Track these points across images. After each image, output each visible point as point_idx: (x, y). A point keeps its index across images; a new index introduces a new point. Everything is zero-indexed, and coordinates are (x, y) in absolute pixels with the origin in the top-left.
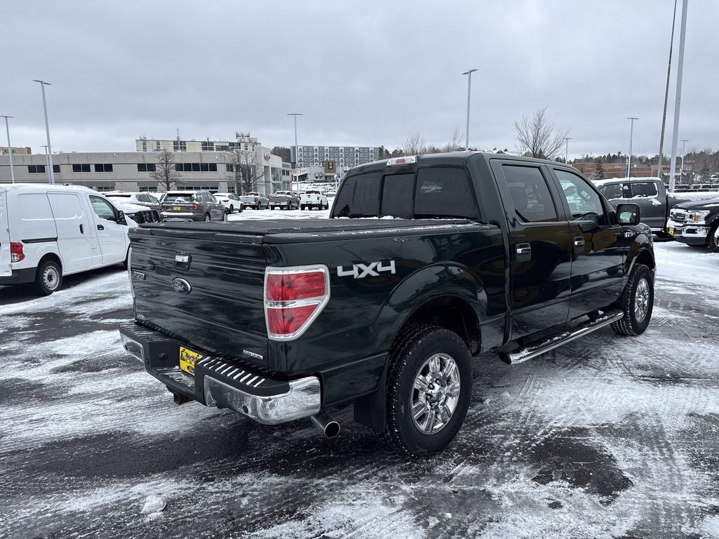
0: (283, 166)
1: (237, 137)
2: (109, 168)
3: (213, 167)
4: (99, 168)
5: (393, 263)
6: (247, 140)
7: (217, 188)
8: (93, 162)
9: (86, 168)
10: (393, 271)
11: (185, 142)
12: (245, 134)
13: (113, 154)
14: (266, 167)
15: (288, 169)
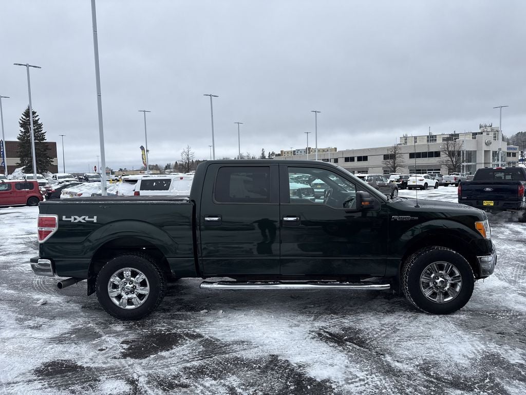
0: (508, 149)
1: (480, 127)
2: (365, 158)
3: (437, 154)
4: (360, 159)
5: (95, 217)
6: (489, 129)
7: (439, 170)
8: (356, 155)
9: (352, 159)
10: (95, 221)
11: (436, 136)
12: (488, 125)
13: (368, 149)
14: (486, 152)
15: (514, 151)
